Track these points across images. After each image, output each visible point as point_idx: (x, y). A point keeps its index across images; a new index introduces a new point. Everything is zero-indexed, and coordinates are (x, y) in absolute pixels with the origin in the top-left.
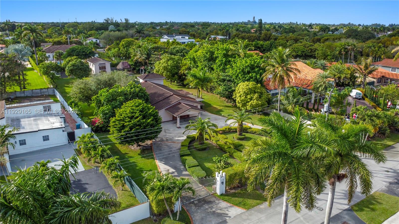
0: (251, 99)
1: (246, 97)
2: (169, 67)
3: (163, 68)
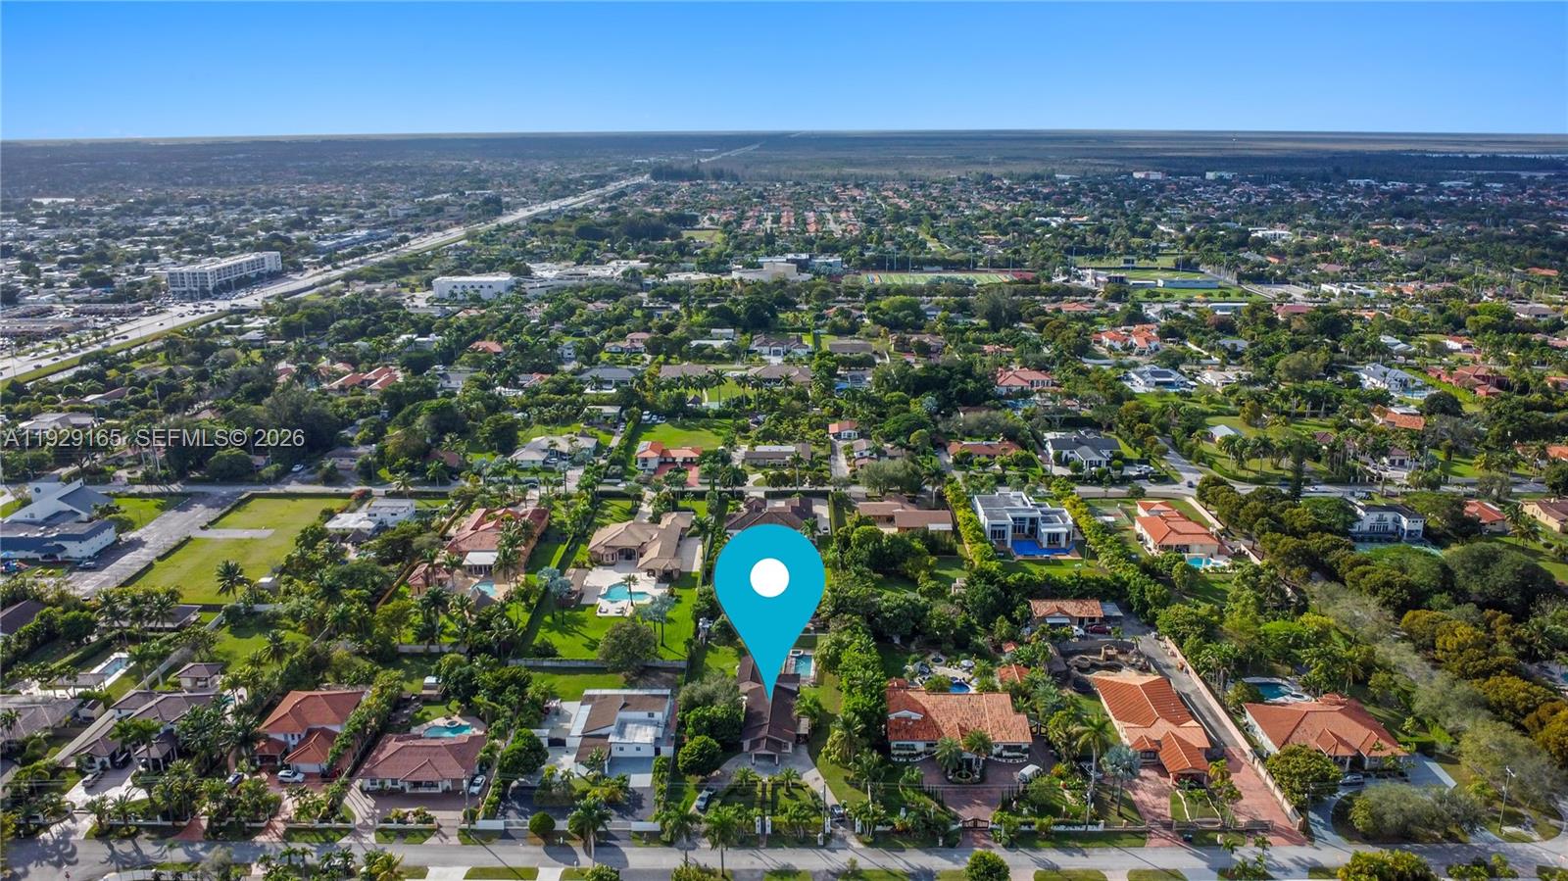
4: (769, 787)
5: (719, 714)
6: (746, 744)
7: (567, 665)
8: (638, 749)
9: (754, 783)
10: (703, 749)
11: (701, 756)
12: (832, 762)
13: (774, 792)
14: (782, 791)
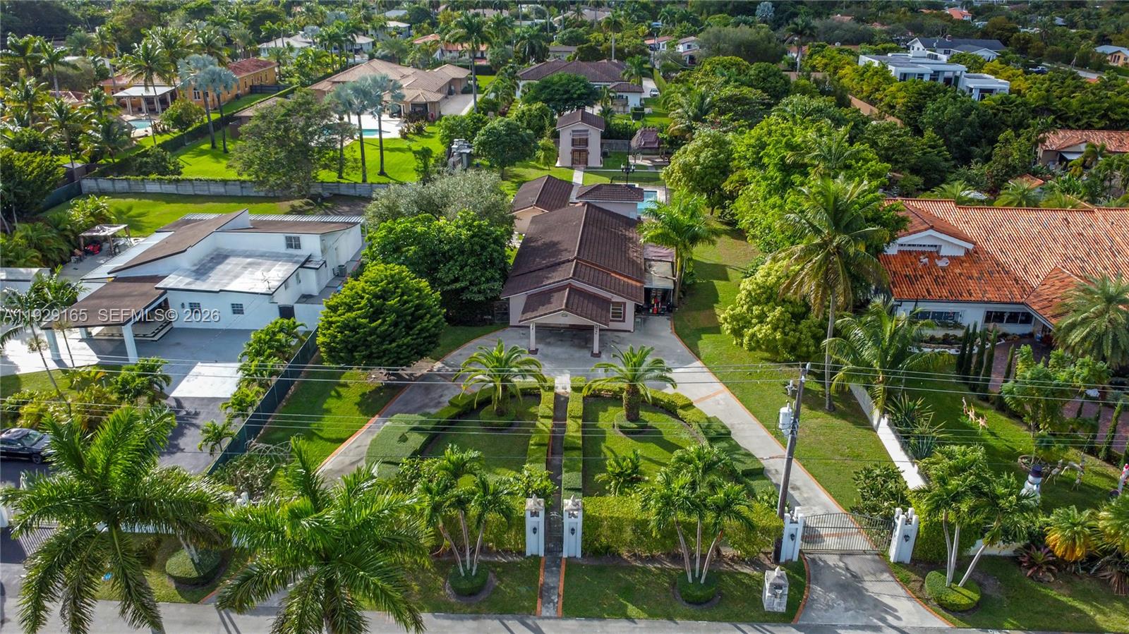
0: (762, 318)
1: (750, 309)
2: (698, 167)
3: (680, 168)
4: (575, 406)
5: (451, 230)
6: (517, 302)
7: (189, 190)
8: (237, 309)
9: (532, 395)
10: (384, 295)
11: (376, 314)
12: (756, 345)
13: (588, 417)
14: (611, 419)
